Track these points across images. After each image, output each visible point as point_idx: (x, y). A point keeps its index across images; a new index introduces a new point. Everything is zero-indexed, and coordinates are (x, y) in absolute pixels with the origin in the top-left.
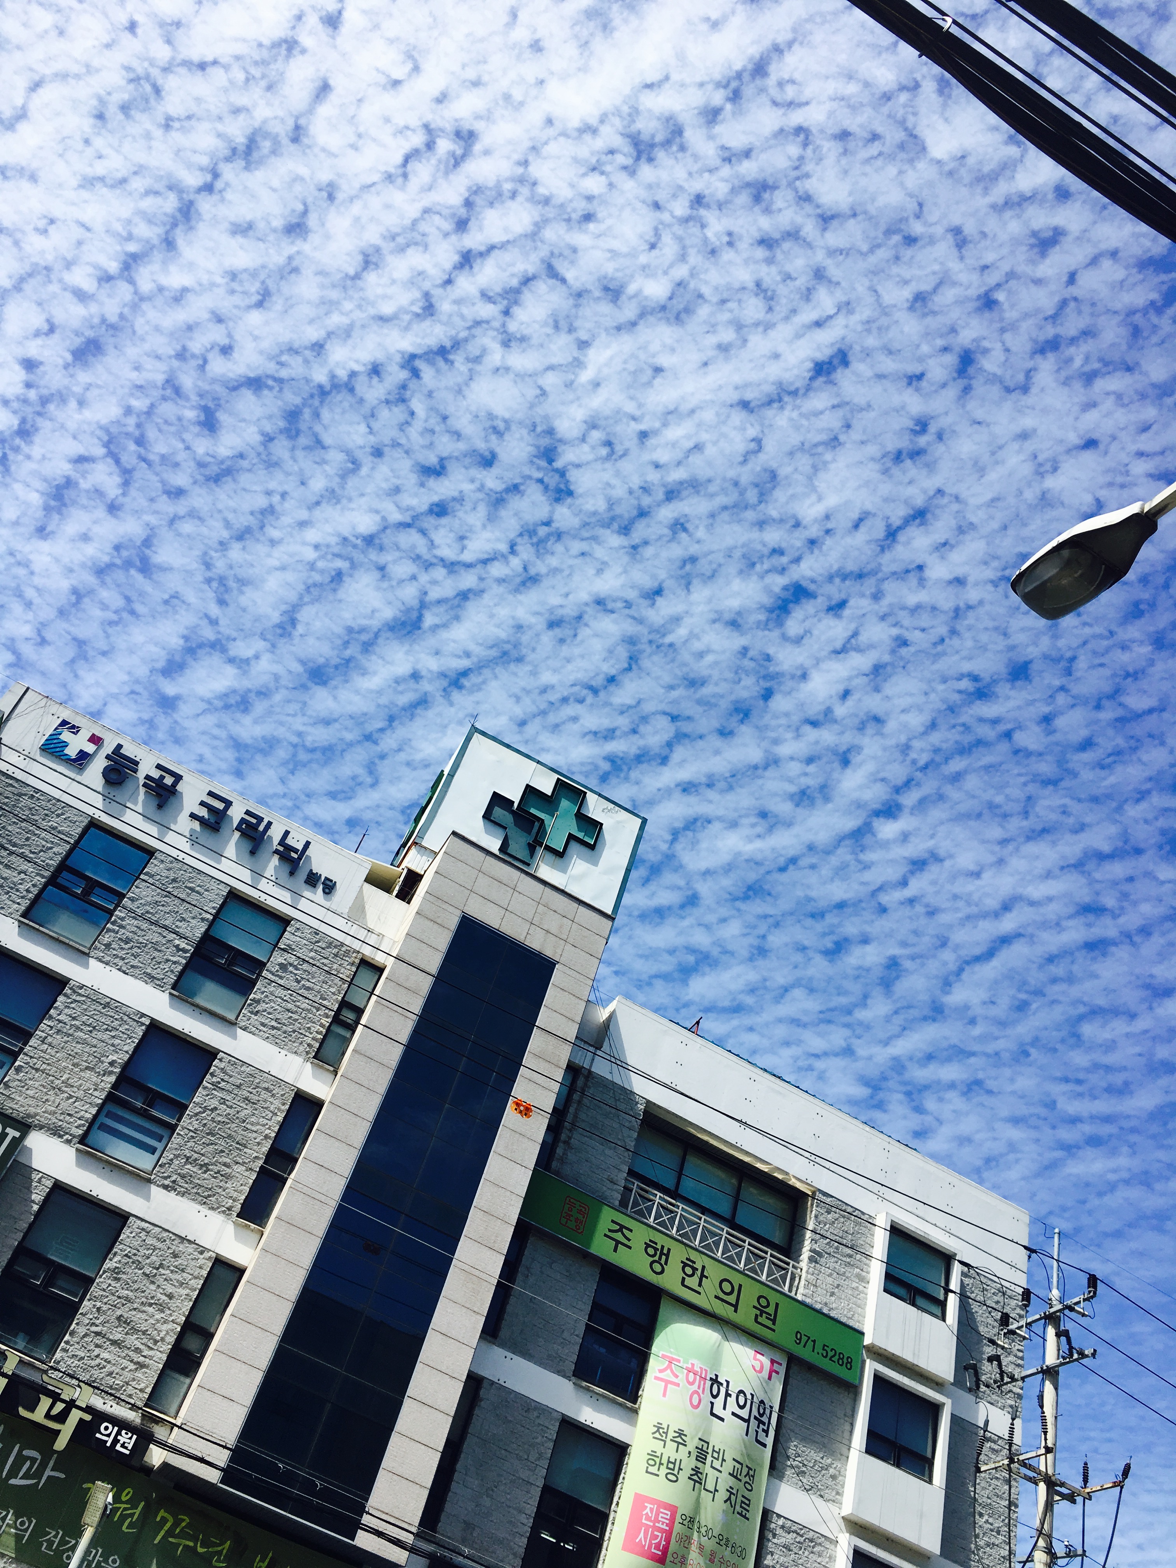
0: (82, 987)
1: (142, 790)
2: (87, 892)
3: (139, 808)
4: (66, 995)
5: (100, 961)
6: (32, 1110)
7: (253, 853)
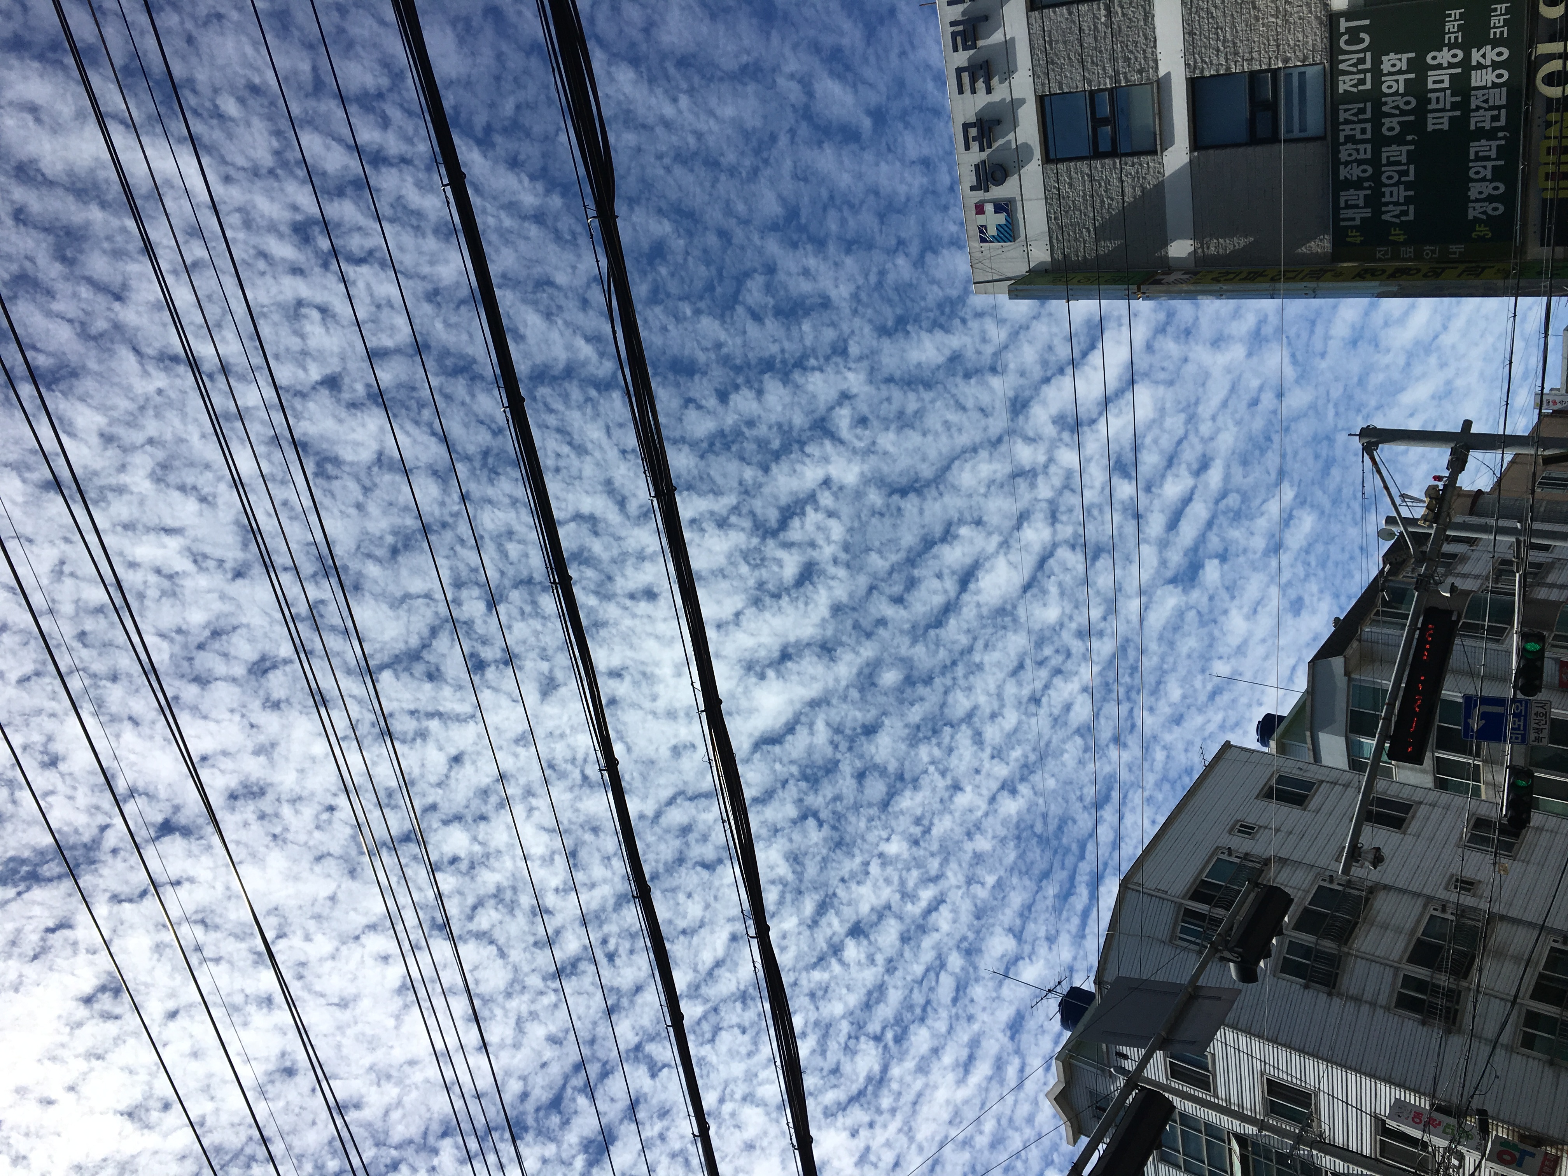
0: (1187, 65)
1: (995, 145)
2: (1105, 121)
3: (1011, 136)
4: (1202, 71)
5: (1157, 68)
6: (1315, 24)
7: (986, 18)
